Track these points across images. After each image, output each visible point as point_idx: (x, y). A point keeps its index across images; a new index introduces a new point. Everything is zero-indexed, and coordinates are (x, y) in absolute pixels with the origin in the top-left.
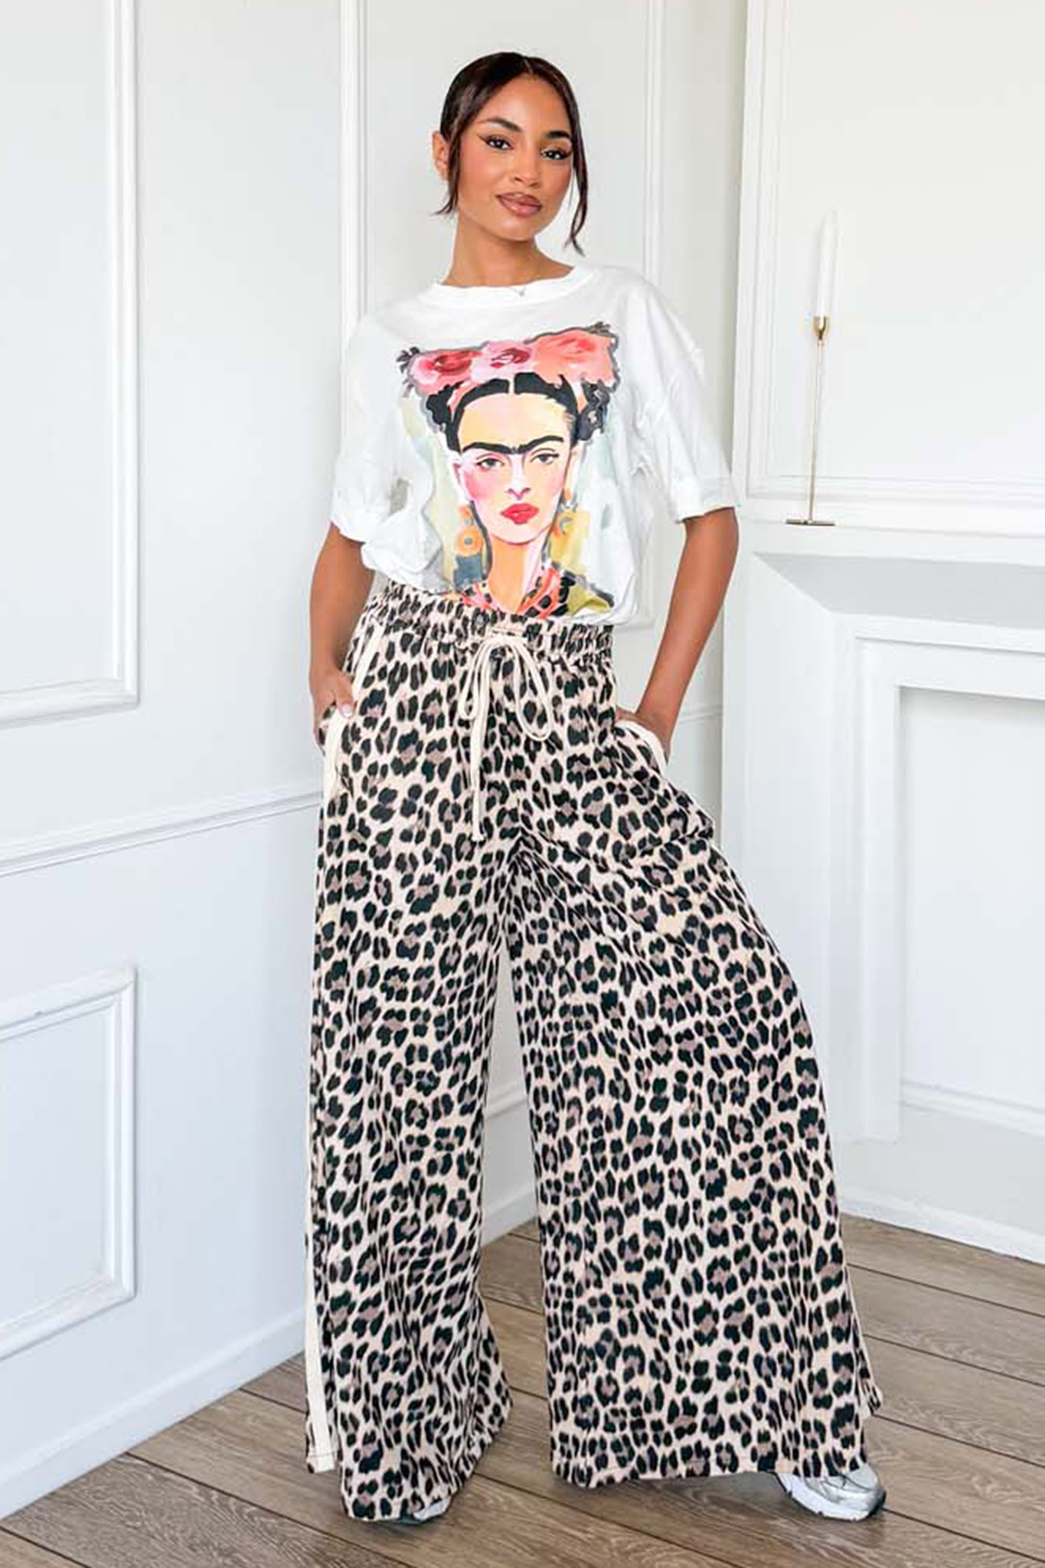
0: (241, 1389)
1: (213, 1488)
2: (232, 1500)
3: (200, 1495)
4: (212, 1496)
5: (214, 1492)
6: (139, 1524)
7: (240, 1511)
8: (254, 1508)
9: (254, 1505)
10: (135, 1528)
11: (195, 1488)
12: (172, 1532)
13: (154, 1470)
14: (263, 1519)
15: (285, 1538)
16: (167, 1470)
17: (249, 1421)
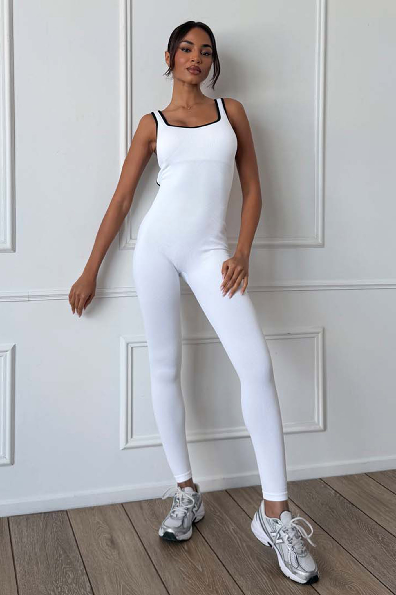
0: (365, 474)
1: (338, 493)
2: (341, 498)
3: (334, 493)
4: (337, 494)
5: (338, 495)
6: (311, 495)
7: (342, 501)
8: (347, 501)
9: (347, 500)
10: (310, 496)
11: (334, 491)
12: (319, 499)
13: (325, 484)
14: (348, 505)
15: (351, 510)
16: (329, 486)
17: (361, 481)
